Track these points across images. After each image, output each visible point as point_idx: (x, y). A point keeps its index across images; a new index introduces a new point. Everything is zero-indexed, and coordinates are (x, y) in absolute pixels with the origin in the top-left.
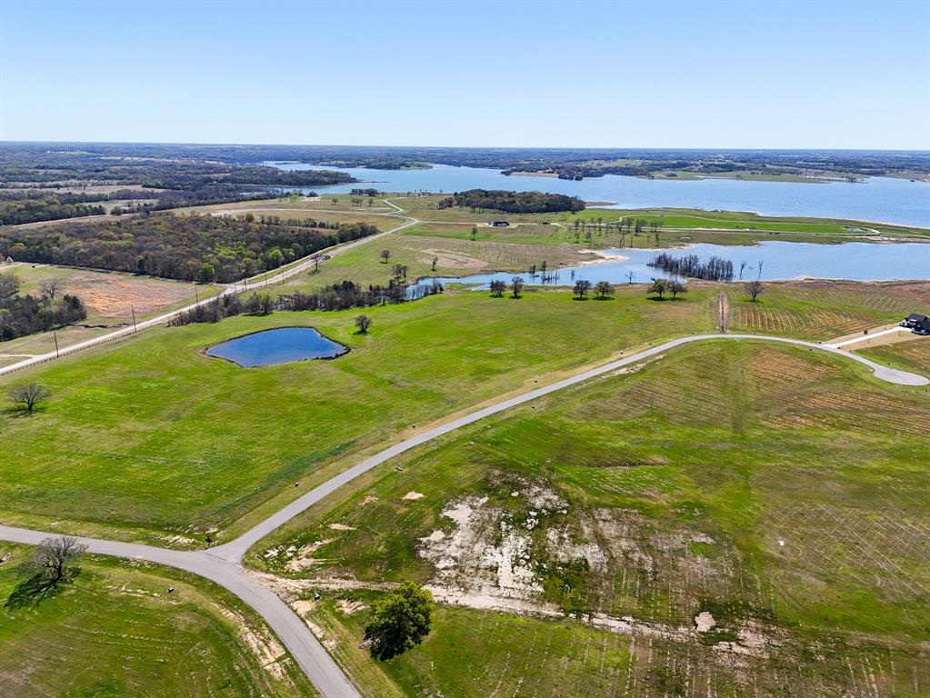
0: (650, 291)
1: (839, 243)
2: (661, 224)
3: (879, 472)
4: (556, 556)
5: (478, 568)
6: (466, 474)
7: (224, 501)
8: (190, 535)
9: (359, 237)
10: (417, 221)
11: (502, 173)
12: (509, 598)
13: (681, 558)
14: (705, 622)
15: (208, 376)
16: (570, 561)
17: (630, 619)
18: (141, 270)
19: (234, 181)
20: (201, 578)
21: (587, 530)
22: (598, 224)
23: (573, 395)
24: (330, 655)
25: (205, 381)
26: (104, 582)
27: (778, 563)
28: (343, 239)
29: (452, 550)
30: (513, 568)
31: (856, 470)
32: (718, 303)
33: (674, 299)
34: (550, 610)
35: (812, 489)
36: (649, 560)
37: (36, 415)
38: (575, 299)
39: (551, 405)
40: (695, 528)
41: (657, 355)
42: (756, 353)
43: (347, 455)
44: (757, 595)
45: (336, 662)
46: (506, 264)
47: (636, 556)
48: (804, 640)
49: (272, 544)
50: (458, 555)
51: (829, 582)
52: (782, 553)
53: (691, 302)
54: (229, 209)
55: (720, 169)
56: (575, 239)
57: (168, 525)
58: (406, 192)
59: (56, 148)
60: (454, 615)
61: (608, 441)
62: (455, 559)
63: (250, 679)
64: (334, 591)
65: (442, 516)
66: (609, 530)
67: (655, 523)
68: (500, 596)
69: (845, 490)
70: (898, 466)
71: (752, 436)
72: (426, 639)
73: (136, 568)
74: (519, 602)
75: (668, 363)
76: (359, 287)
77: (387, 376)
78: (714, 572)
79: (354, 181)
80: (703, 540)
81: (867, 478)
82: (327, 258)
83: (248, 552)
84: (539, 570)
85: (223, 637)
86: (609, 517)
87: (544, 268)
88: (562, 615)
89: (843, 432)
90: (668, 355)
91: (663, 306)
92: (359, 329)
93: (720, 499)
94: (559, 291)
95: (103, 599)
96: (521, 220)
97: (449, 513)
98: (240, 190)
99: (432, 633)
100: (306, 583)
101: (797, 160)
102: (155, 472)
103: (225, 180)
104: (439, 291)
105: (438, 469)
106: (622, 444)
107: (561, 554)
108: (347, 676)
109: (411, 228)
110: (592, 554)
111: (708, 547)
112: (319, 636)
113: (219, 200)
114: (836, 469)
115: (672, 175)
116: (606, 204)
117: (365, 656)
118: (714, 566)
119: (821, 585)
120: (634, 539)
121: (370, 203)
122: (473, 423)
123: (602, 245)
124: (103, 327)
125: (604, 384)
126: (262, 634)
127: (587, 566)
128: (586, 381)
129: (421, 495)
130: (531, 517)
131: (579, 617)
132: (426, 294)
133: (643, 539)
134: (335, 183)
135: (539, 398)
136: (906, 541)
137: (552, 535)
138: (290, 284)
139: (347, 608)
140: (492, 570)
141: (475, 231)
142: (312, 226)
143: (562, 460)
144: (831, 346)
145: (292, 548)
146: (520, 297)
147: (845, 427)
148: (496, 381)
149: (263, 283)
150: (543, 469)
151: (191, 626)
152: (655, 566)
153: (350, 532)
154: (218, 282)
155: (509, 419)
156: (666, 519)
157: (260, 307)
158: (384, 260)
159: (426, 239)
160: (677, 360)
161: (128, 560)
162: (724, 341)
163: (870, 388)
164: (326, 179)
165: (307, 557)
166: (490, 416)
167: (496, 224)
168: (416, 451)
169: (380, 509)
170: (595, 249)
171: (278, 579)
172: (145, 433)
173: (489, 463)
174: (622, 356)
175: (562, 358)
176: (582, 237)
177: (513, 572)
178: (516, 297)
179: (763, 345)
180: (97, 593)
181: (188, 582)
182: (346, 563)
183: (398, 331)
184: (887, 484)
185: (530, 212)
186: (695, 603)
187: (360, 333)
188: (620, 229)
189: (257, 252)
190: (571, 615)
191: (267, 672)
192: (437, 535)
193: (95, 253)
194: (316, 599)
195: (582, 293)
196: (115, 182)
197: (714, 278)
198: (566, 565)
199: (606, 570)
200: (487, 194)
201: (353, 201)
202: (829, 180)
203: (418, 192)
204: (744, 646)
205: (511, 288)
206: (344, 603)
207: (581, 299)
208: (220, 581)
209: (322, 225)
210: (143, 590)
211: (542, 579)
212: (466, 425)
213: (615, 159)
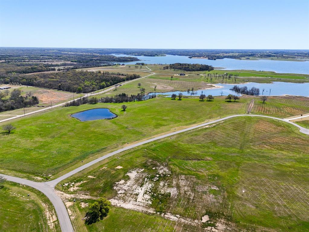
0: (226, 99)
1: (303, 83)
2: (238, 75)
3: (290, 167)
4: (160, 191)
5: (132, 194)
6: (139, 161)
7: (57, 166)
8: (42, 177)
9: (133, 79)
10: (154, 73)
11: (189, 57)
12: (139, 205)
13: (205, 195)
14: (205, 219)
15: (68, 124)
16: (165, 193)
17: (178, 216)
18: (60, 88)
19: (100, 60)
20: (40, 192)
21: (174, 183)
22: (216, 75)
23: (186, 134)
24: (71, 222)
25: (67, 125)
26: (10, 191)
27: (240, 199)
28: (127, 79)
29: (126, 187)
30: (144, 195)
31: (281, 165)
32: (250, 104)
33: (235, 102)
34: (151, 211)
35: (262, 172)
36: (193, 195)
37: (10, 135)
38: (200, 101)
39: (178, 137)
40: (213, 184)
41: (221, 121)
42: (258, 121)
43: (103, 152)
44: (228, 210)
45: (72, 224)
46: (180, 88)
47: (188, 193)
48: (240, 228)
49: (67, 181)
50: (127, 189)
51: (257, 207)
52: (242, 195)
53: (240, 103)
54: (95, 69)
55: (266, 56)
56: (207, 80)
57: (37, 173)
58: (154, 64)
59: (49, 49)
60: (118, 210)
61: (193, 151)
62: (125, 190)
63: (42, 228)
64: (81, 199)
65: (126, 175)
66: (182, 183)
67: (200, 181)
68: (135, 205)
69: (274, 173)
70: (298, 165)
71: (245, 152)
72: (105, 218)
73: (21, 187)
74: (142, 207)
75: (224, 124)
76: (128, 95)
77: (126, 126)
78: (215, 200)
79: (138, 60)
80: (215, 189)
81: (285, 169)
82: (121, 85)
83: (58, 184)
84: (153, 196)
85: (39, 212)
86: (184, 178)
87: (193, 90)
88: (155, 213)
89: (281, 152)
90: (225, 121)
91: (230, 104)
92: (123, 109)
93: (226, 174)
94: (195, 98)
95: (7, 197)
96: (190, 74)
97: (129, 174)
98: (101, 63)
99: (108, 216)
100: (72, 196)
101: (295, 53)
102: (39, 155)
103: (97, 60)
104: (154, 97)
105: (131, 158)
106: (198, 152)
107: (162, 191)
108: (74, 229)
109: (152, 76)
110: (173, 191)
111: (216, 191)
112: (70, 215)
113: (92, 66)
114: (273, 165)
115: (248, 58)
116: (222, 68)
117: (83, 223)
118: (216, 198)
119: (254, 208)
120: (190, 187)
121: (141, 67)
122: (148, 143)
123: (216, 82)
124: (43, 107)
125: (199, 131)
126: (52, 213)
127: (170, 196)
128: (192, 130)
129: (122, 167)
130: (156, 177)
131: (161, 214)
132: (150, 98)
133: (193, 187)
134: (132, 61)
135: (174, 135)
136: (291, 194)
137: (162, 184)
138: (106, 94)
139: (83, 205)
140: (136, 195)
141: (172, 77)
142: (119, 75)
143: (174, 157)
144: (286, 120)
145: (73, 183)
146: (181, 100)
147: (282, 150)
148: (162, 128)
149: (97, 94)
150: (167, 160)
151: (30, 208)
152: (194, 197)
153: (93, 179)
154: (83, 93)
155: (161, 142)
156: (204, 180)
157: (94, 101)
158: (139, 86)
159: (156, 80)
160: (228, 123)
161: (19, 184)
162: (247, 117)
163: (296, 136)
164: (129, 60)
165: (77, 187)
166: (155, 141)
167: (181, 75)
168: (125, 152)
169: (106, 171)
170: (213, 84)
171: (64, 194)
172: (41, 142)
173: (149, 157)
174: (209, 121)
175: (187, 121)
176: (209, 79)
177: (143, 196)
178: (180, 100)
179: (261, 119)
180: (6, 195)
181: (35, 193)
182: (88, 190)
183: (135, 110)
184: (291, 172)
185: (194, 71)
186: (204, 212)
187: (123, 111)
188: (224, 77)
189: (98, 83)
190: (158, 213)
191: (48, 226)
192: (122, 182)
193: (46, 83)
194: (74, 201)
195: (202, 99)
196: (63, 60)
197: (252, 94)
198: (163, 195)
199: (176, 197)
200: (181, 64)
201: (135, 67)
202: (305, 60)
203: (158, 64)
204: (217, 229)
205: (178, 97)
206: (83, 203)
207: (202, 101)
208: (45, 193)
209: (122, 75)
210: (20, 194)
211: (152, 199)
212: (146, 144)
213: (229, 53)
